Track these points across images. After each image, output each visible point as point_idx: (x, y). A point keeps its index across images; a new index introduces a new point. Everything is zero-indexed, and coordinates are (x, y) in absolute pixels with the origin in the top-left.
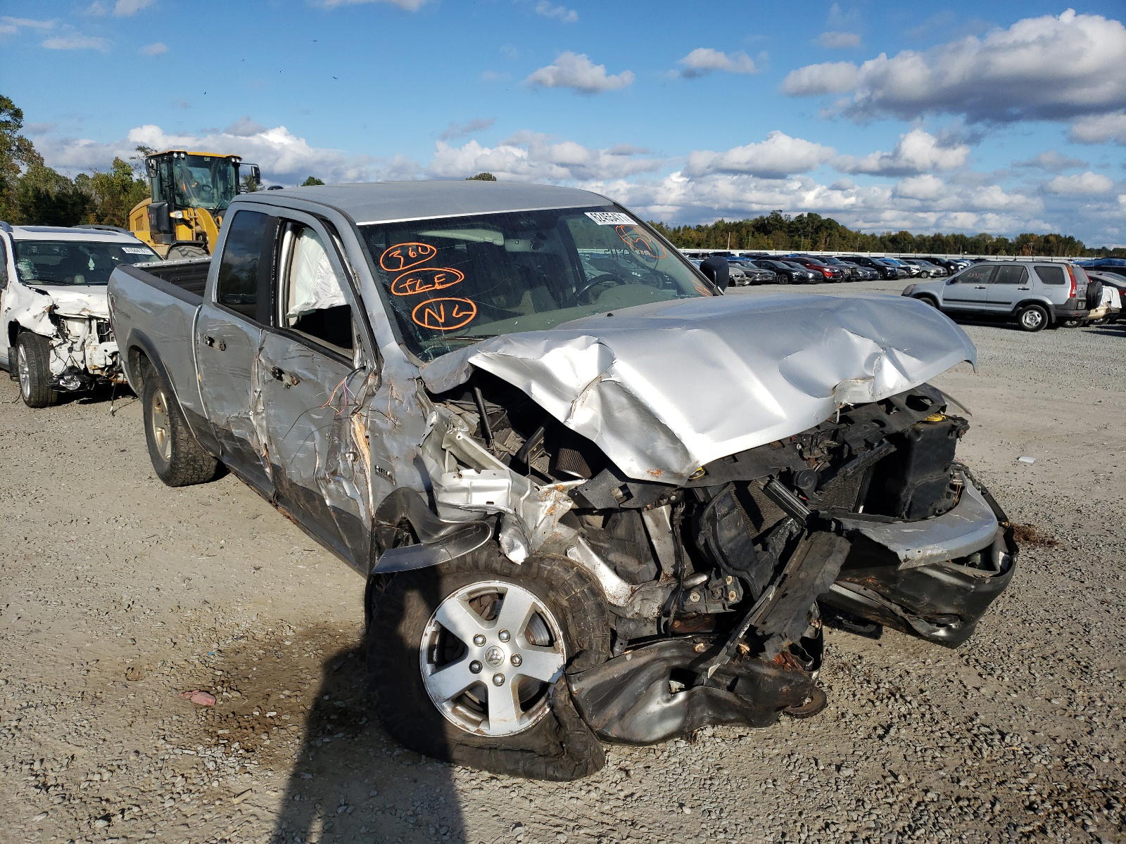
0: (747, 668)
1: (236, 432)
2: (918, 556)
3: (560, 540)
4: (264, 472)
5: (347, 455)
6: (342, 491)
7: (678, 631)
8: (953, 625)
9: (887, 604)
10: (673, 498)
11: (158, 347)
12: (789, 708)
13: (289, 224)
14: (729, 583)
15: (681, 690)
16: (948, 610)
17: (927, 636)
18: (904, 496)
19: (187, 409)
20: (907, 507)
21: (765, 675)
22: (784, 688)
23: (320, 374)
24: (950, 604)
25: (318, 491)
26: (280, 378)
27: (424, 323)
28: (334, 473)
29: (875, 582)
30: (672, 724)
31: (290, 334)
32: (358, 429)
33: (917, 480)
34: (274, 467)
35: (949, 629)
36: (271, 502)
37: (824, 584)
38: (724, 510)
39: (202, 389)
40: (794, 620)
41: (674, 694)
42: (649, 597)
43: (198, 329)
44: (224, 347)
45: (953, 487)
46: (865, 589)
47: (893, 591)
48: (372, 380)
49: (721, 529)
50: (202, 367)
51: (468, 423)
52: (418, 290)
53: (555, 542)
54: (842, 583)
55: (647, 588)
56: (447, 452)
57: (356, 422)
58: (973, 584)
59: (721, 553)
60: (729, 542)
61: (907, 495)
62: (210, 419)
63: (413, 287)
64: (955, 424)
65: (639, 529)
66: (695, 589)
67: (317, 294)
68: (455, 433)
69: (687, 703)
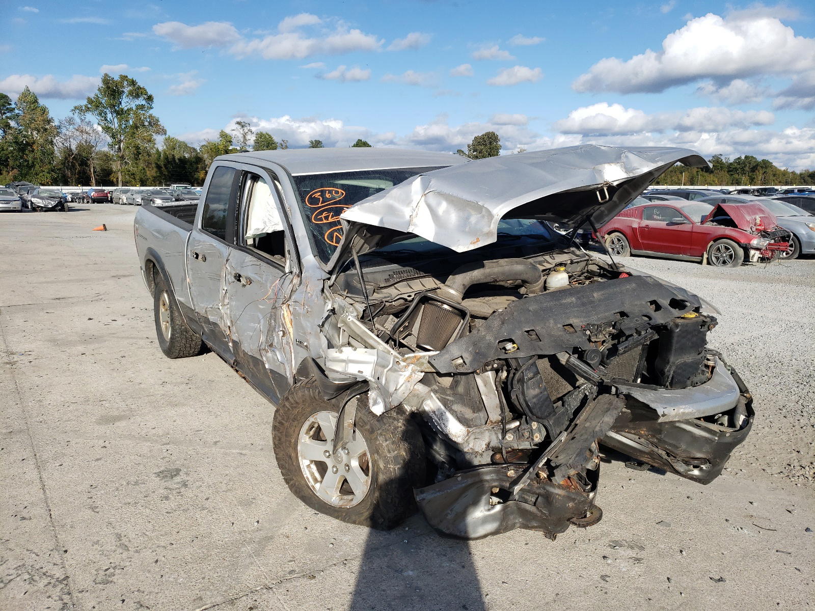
0: (545, 489)
1: (212, 318)
2: (673, 413)
3: (418, 395)
4: (228, 346)
5: (279, 333)
6: (276, 358)
7: (498, 461)
8: (704, 467)
9: (656, 449)
10: (495, 366)
11: (165, 260)
12: (574, 520)
13: (249, 175)
14: (534, 428)
15: (499, 503)
16: (699, 455)
17: (684, 474)
18: (667, 371)
19: (181, 303)
20: (670, 379)
21: (557, 494)
22: (571, 504)
23: (264, 277)
24: (700, 451)
25: (260, 358)
26: (239, 280)
27: (333, 242)
28: (271, 345)
29: (646, 433)
30: (491, 527)
31: (247, 250)
32: (286, 314)
33: (676, 360)
34: (234, 342)
35: (701, 470)
36: (232, 367)
37: (601, 430)
38: (530, 375)
39: (190, 288)
40: (577, 455)
41: (493, 506)
42: (479, 437)
43: (189, 248)
44: (205, 259)
45: (707, 366)
46: (639, 438)
47: (659, 440)
48: (296, 281)
49: (528, 388)
50: (190, 272)
51: (356, 310)
52: (330, 220)
53: (414, 396)
54: (623, 433)
55: (478, 430)
56: (341, 329)
57: (285, 310)
58: (716, 436)
59: (528, 405)
60: (533, 398)
61: (670, 370)
62: (195, 309)
63: (326, 218)
64: (706, 320)
65: (473, 388)
66: (510, 431)
67: (265, 223)
68: (347, 316)
69: (502, 513)
